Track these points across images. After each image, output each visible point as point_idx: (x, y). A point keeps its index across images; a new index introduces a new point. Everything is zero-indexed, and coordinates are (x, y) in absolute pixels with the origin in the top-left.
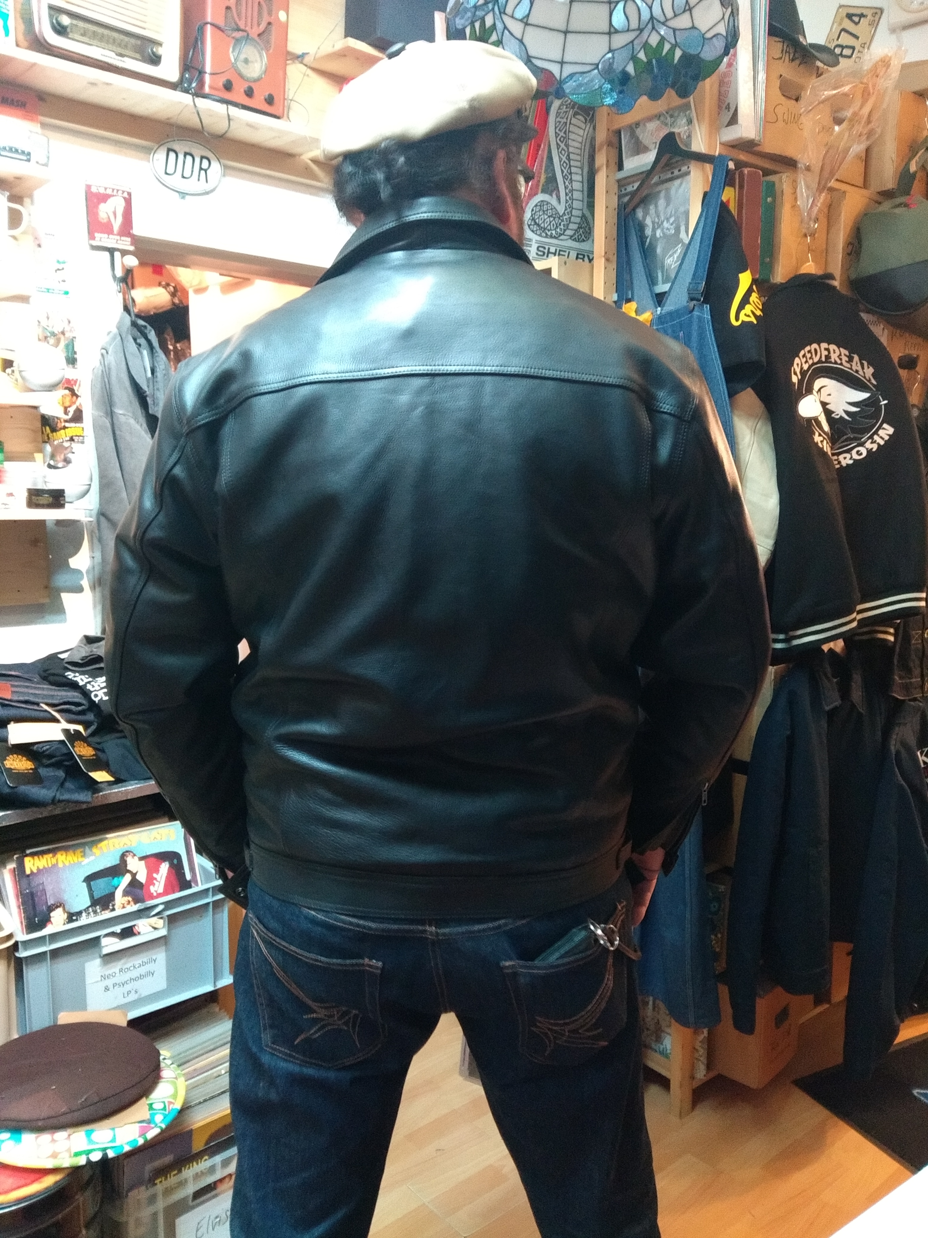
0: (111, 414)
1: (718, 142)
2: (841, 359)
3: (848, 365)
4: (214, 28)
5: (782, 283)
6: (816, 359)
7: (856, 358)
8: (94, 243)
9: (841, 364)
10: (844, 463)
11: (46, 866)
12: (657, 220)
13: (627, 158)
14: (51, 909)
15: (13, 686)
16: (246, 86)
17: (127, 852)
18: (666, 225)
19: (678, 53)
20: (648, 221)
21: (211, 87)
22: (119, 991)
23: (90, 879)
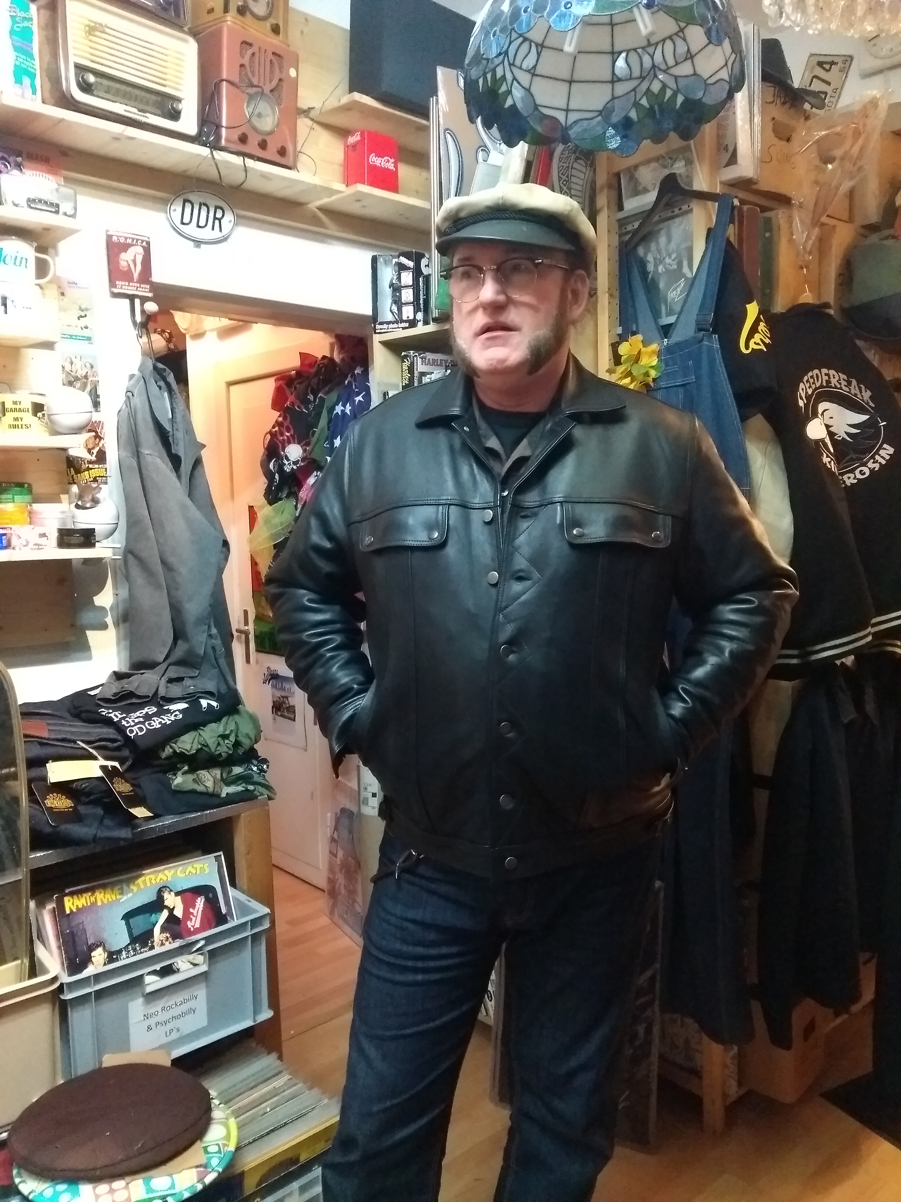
0: (138, 455)
1: (718, 182)
2: (840, 384)
3: (847, 389)
4: (230, 85)
5: (782, 314)
6: (818, 385)
7: (854, 382)
8: (115, 291)
9: (841, 388)
10: (848, 483)
11: (85, 905)
12: (658, 257)
13: (627, 198)
14: (92, 948)
15: (48, 724)
16: (260, 138)
17: (164, 887)
18: (668, 260)
19: (680, 99)
20: (650, 258)
21: (227, 140)
22: (162, 1029)
23: (128, 917)
